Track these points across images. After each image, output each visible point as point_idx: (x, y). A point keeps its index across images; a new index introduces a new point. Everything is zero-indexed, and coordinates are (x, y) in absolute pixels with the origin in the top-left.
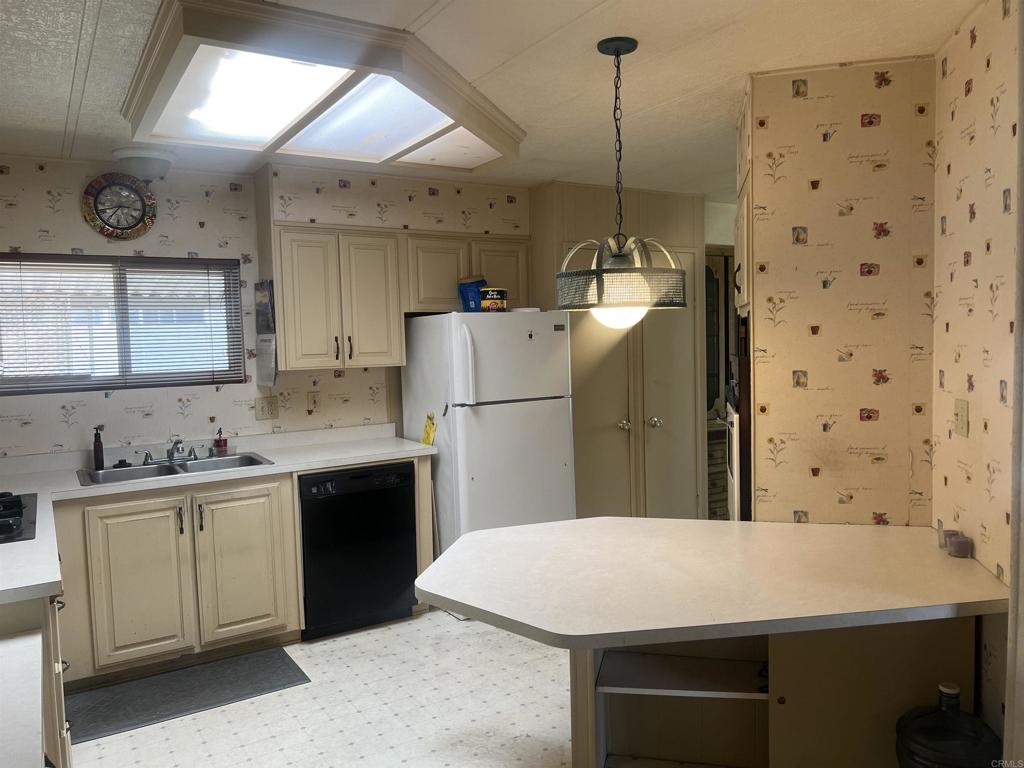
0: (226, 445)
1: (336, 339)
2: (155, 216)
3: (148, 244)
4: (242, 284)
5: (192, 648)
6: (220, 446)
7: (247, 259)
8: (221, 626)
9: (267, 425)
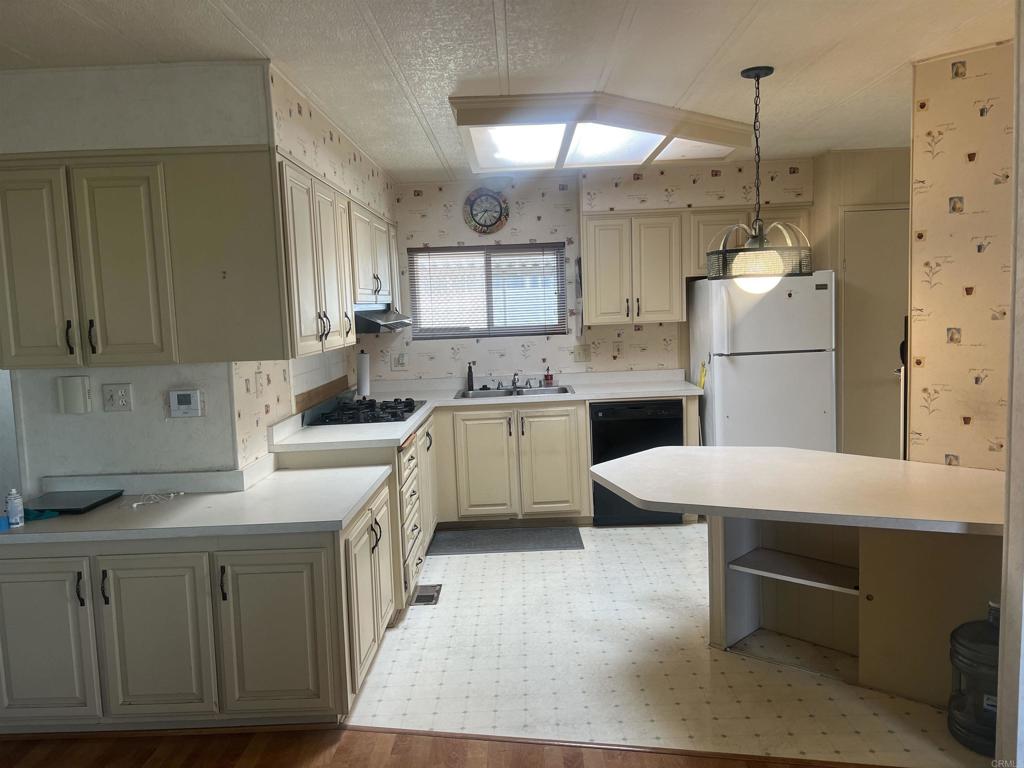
0: (552, 378)
1: (627, 301)
2: (508, 215)
3: (504, 236)
4: (567, 260)
5: (516, 515)
6: (548, 379)
7: (570, 241)
8: (535, 503)
9: (582, 367)
